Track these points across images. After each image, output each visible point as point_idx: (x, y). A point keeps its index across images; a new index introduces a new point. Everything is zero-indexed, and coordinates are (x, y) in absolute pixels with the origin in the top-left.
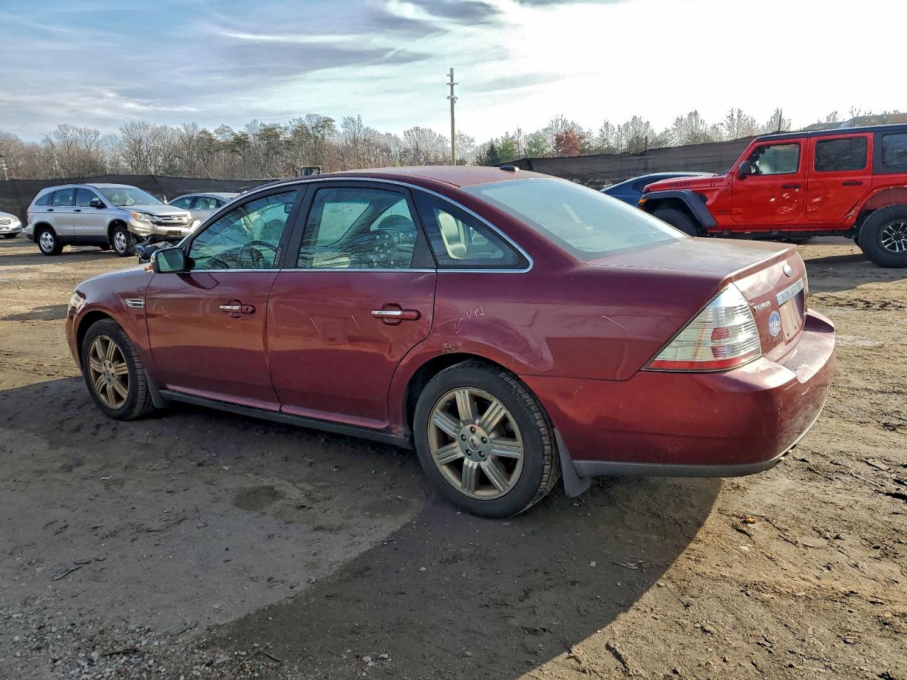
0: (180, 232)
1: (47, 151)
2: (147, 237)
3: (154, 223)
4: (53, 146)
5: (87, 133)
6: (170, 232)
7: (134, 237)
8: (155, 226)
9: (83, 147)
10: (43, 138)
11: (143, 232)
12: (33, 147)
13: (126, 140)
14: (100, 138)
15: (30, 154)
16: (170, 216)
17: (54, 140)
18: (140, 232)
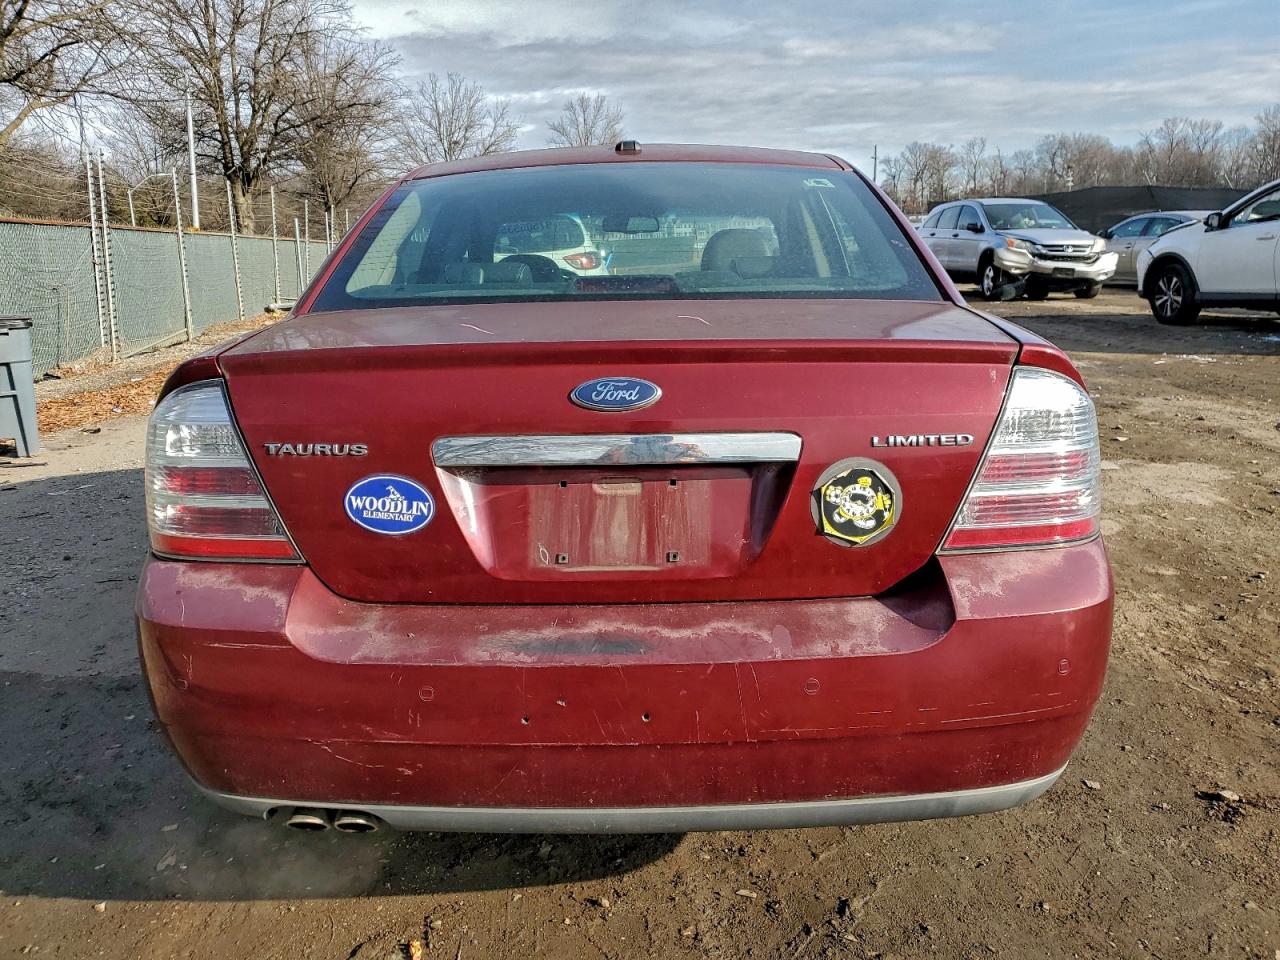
0: (1073, 270)
1: (1143, 154)
2: (1023, 275)
3: (1034, 255)
4: (1151, 151)
5: (1204, 126)
6: (1056, 269)
7: (1003, 275)
8: (1036, 259)
9: (1194, 149)
10: (1139, 139)
11: (1017, 268)
12: (1123, 152)
13: (1262, 133)
14: (1221, 132)
15: (1119, 162)
16: (1062, 246)
17: (1155, 141)
18: (1012, 267)
